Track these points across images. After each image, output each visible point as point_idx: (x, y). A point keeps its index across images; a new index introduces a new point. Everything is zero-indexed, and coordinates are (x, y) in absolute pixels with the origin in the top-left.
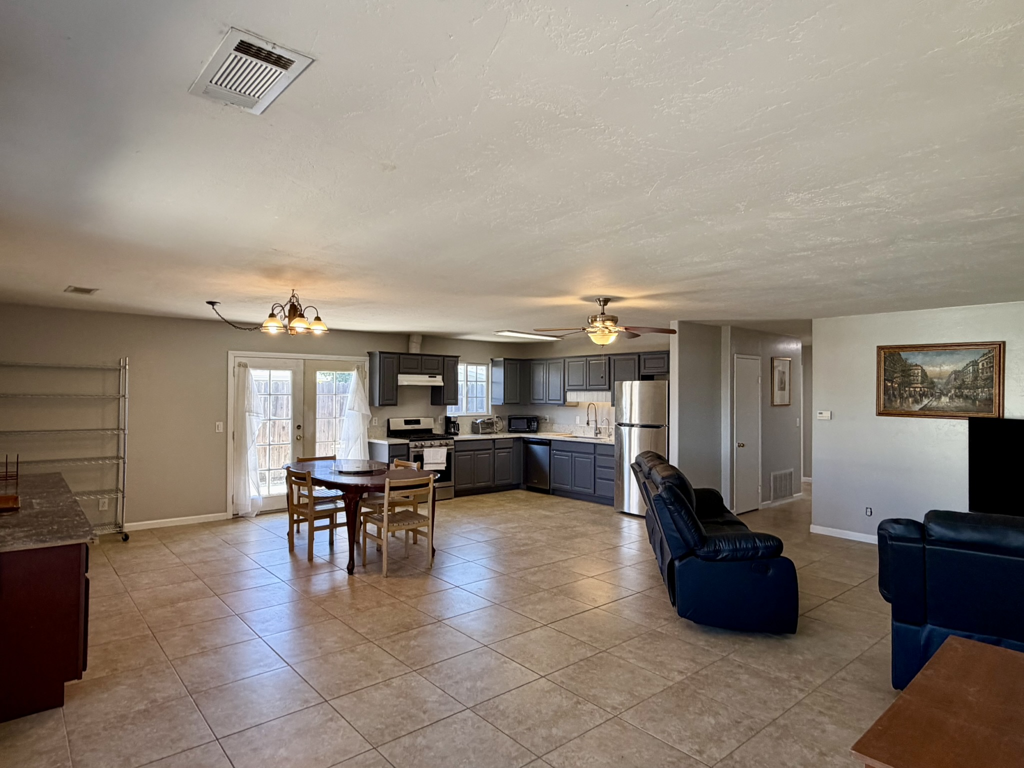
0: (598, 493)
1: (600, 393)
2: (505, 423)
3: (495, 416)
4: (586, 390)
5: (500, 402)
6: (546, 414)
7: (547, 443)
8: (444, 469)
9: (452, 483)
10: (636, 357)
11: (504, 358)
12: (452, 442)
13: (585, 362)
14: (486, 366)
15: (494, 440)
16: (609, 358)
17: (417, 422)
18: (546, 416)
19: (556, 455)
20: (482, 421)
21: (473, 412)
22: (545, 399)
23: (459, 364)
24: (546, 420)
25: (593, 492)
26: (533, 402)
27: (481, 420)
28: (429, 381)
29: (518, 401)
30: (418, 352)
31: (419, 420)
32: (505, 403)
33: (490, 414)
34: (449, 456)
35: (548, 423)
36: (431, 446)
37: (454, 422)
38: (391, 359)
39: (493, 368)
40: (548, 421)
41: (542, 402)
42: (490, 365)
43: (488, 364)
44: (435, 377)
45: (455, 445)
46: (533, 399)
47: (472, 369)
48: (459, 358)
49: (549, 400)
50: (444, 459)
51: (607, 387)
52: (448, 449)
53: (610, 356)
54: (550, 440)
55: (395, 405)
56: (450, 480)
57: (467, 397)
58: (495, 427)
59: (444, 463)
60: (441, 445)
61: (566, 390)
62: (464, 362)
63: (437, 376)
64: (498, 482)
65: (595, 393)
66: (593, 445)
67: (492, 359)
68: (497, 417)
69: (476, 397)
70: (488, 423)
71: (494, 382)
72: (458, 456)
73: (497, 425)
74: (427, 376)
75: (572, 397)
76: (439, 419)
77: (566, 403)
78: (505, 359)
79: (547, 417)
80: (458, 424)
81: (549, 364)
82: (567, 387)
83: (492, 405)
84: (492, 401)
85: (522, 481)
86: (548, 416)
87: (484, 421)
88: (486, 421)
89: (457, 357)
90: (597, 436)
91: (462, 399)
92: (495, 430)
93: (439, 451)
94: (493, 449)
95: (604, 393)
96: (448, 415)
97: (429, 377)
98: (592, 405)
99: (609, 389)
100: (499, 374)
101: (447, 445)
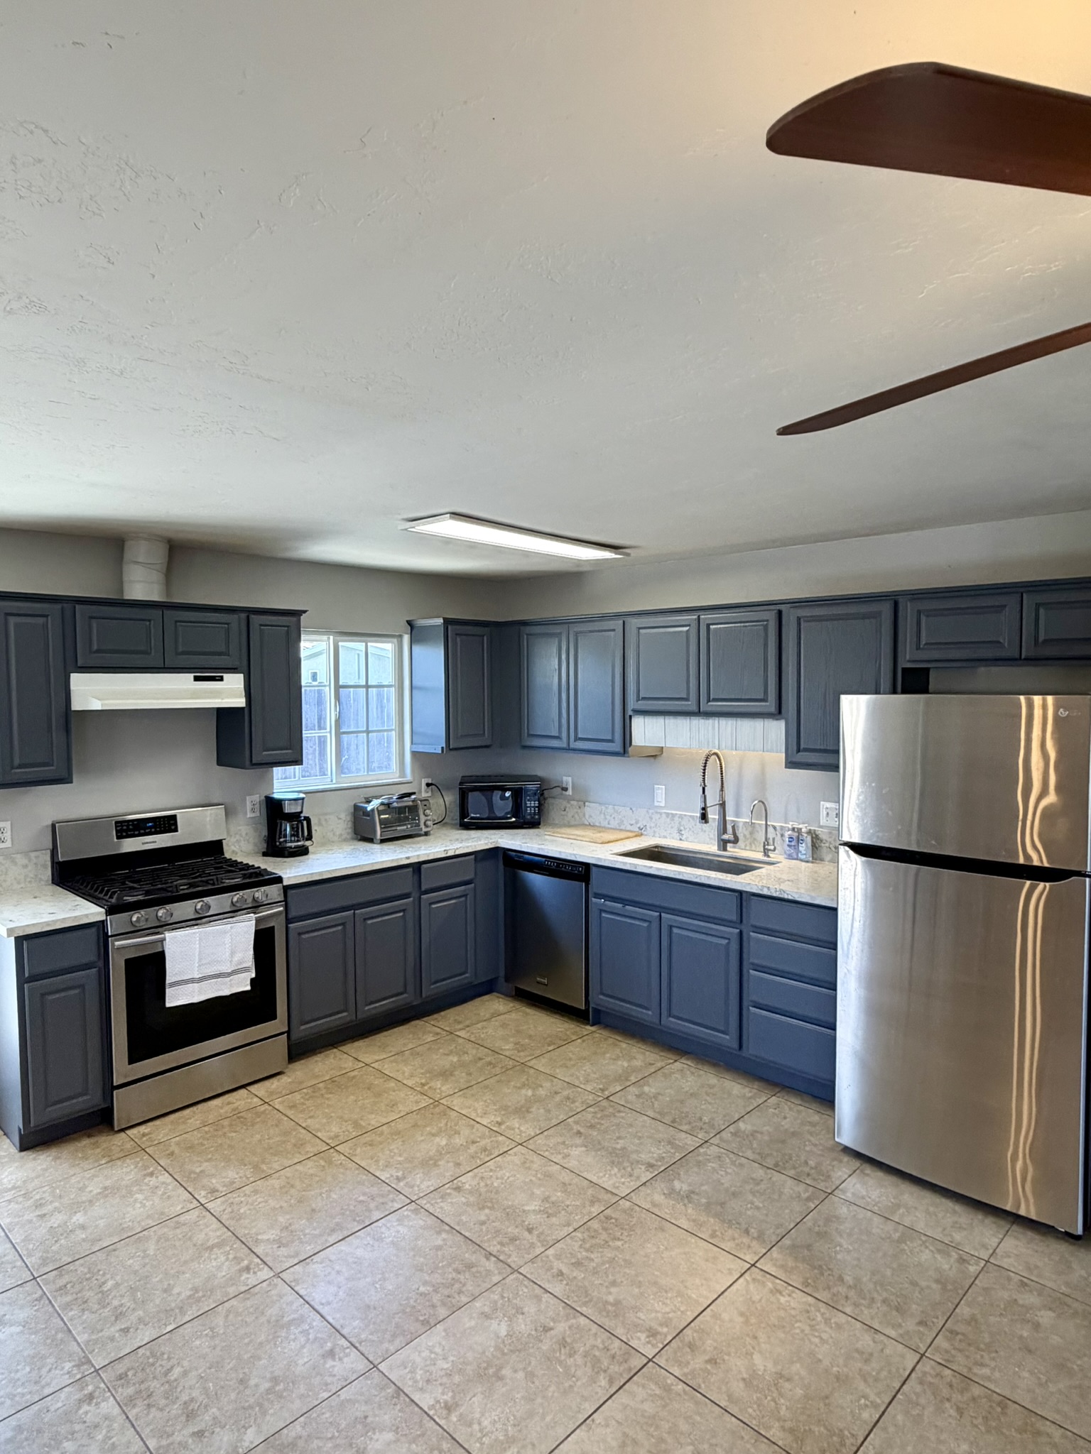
0: (752, 1049)
1: (746, 725)
2: (451, 798)
3: (424, 782)
4: (698, 713)
5: (437, 744)
6: (565, 772)
7: (577, 872)
8: (248, 988)
9: (279, 1024)
10: (886, 609)
11: (444, 619)
12: (274, 891)
13: (694, 625)
14: (395, 640)
15: (417, 867)
16: (780, 613)
17: (168, 824)
18: (565, 778)
19: (605, 911)
20: (382, 804)
21: (360, 776)
22: (564, 735)
23: (303, 637)
24: (566, 789)
25: (736, 1045)
26: (528, 743)
27: (379, 801)
28: (195, 695)
29: (486, 740)
30: (155, 596)
31: (174, 817)
32: (449, 748)
33: (409, 777)
34: (263, 942)
35: (569, 799)
36: (197, 920)
37: (295, 817)
38: (41, 620)
39: (416, 649)
40: (570, 792)
41: (555, 743)
42: (406, 638)
43: (401, 636)
44: (221, 679)
45: (285, 900)
46: (530, 735)
47: (352, 649)
48: (303, 617)
49: (577, 739)
50: (247, 956)
51: (770, 705)
52: (258, 921)
53: (782, 607)
54: (587, 866)
55: (66, 780)
56: (273, 1016)
57: (339, 734)
58: (423, 818)
59: (246, 970)
60: (235, 911)
61: (630, 713)
62: (323, 628)
63: (226, 676)
64: (429, 990)
65: (727, 725)
66: (734, 899)
67: (409, 623)
68: (428, 785)
69: (368, 732)
70: (401, 810)
71: (420, 688)
72: (300, 934)
73: (428, 812)
74: (191, 676)
75: (646, 731)
76: (249, 806)
77: (630, 749)
78: (448, 622)
79: (568, 781)
80: (308, 819)
81: (577, 634)
82: (632, 704)
83: (414, 754)
84: (412, 743)
85: (502, 973)
86: (570, 779)
87: (388, 805)
88: (395, 805)
89: (297, 614)
90: (725, 849)
91: (322, 742)
92: (422, 826)
93: (225, 932)
94: (415, 894)
95: (759, 724)
96: (276, 796)
97: (197, 679)
98: (714, 757)
99: (778, 713)
100: (432, 660)
101: (256, 906)
